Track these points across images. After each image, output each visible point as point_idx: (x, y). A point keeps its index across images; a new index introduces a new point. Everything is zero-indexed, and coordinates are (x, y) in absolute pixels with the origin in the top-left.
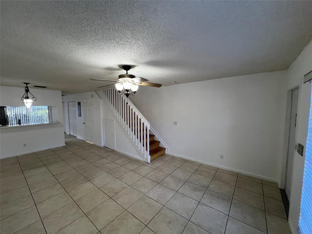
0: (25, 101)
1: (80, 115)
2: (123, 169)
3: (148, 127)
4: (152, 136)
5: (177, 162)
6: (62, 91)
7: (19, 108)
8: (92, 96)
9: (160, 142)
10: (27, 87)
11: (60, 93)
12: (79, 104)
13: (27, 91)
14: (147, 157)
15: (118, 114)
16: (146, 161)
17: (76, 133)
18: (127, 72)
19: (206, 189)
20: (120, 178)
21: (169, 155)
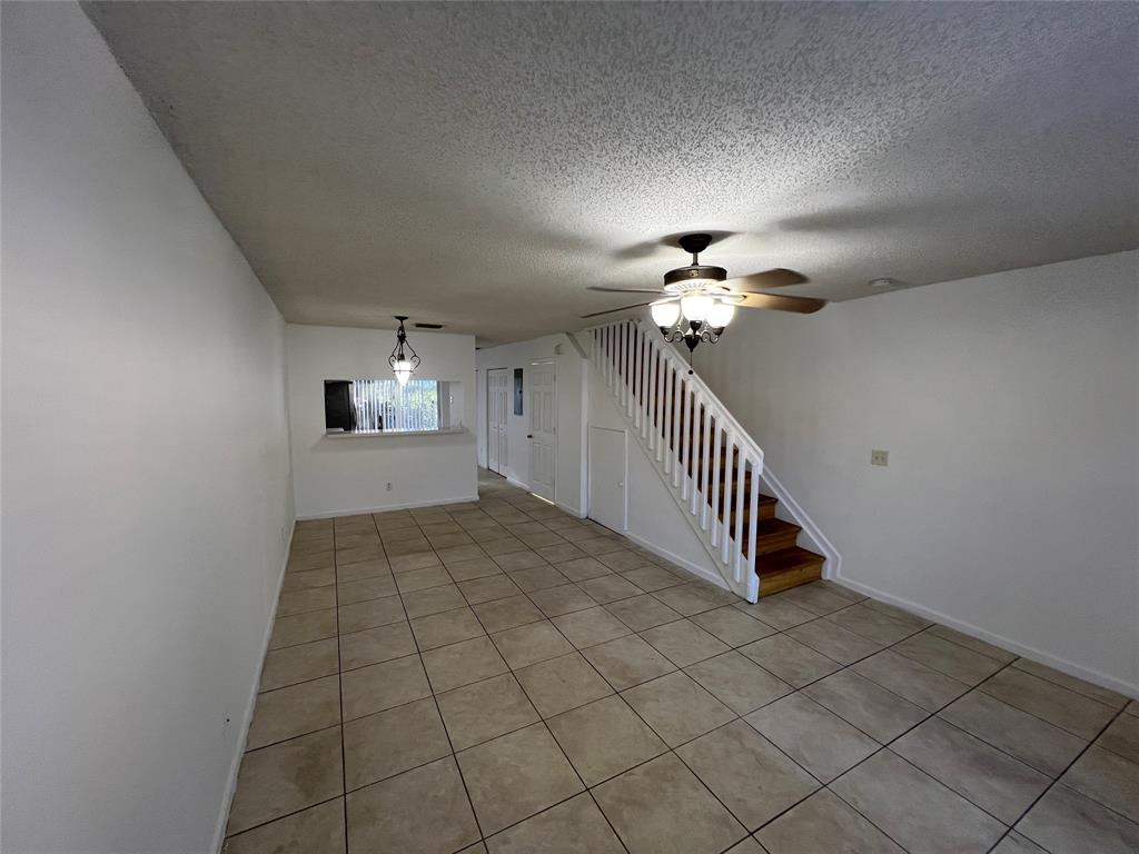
0: (398, 365)
1: (519, 411)
2: (653, 605)
3: (754, 464)
4: (767, 501)
5: (883, 622)
6: (477, 338)
7: (371, 385)
8: (558, 350)
9: (800, 529)
10: (402, 328)
11: (471, 341)
12: (519, 374)
13: (402, 339)
14: (746, 579)
15: (640, 412)
16: (743, 596)
17: (506, 465)
18: (696, 258)
19: (1050, 780)
20: (646, 635)
21: (841, 587)
